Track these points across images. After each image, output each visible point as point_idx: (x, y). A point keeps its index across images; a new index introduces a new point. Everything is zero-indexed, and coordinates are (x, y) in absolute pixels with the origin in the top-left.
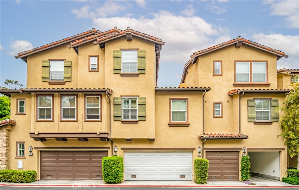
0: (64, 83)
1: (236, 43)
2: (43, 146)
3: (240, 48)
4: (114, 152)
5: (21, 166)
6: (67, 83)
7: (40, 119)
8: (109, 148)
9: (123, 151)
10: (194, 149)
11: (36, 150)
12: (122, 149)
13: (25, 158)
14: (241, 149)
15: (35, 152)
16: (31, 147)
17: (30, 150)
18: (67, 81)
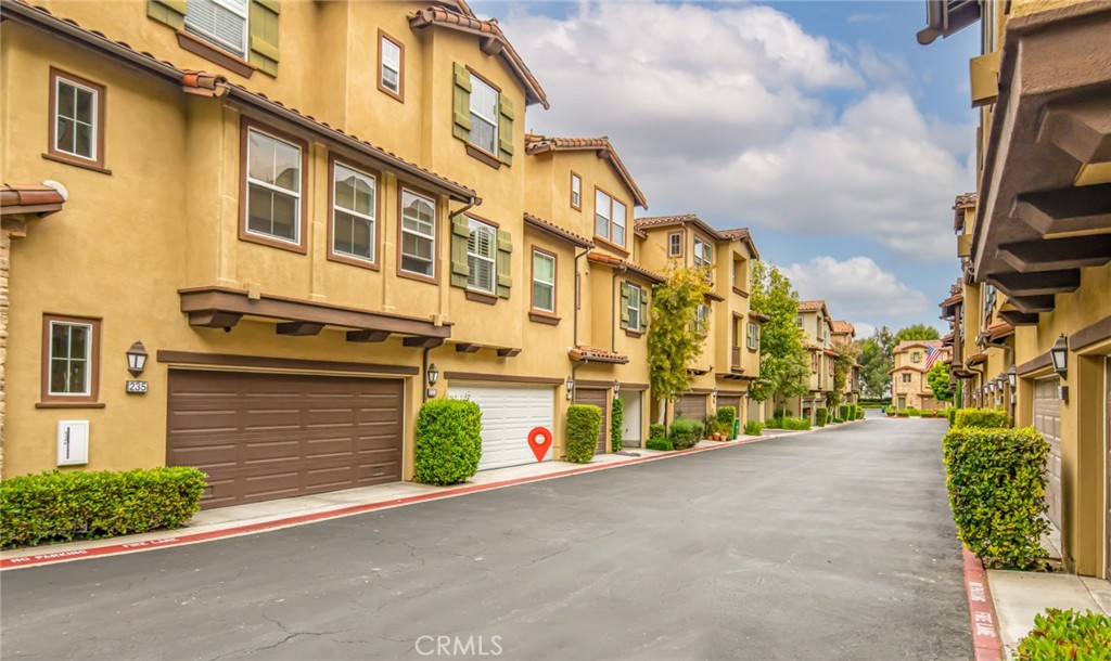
0: (247, 71)
1: (601, 150)
2: (198, 347)
3: (602, 161)
4: (428, 386)
5: (79, 454)
6: (257, 76)
7: (251, 233)
8: (415, 371)
9: (446, 381)
10: (561, 382)
11: (164, 367)
12: (448, 375)
13: (102, 407)
14: (612, 384)
15: (157, 376)
16: (137, 350)
17: (132, 365)
18: (261, 68)
